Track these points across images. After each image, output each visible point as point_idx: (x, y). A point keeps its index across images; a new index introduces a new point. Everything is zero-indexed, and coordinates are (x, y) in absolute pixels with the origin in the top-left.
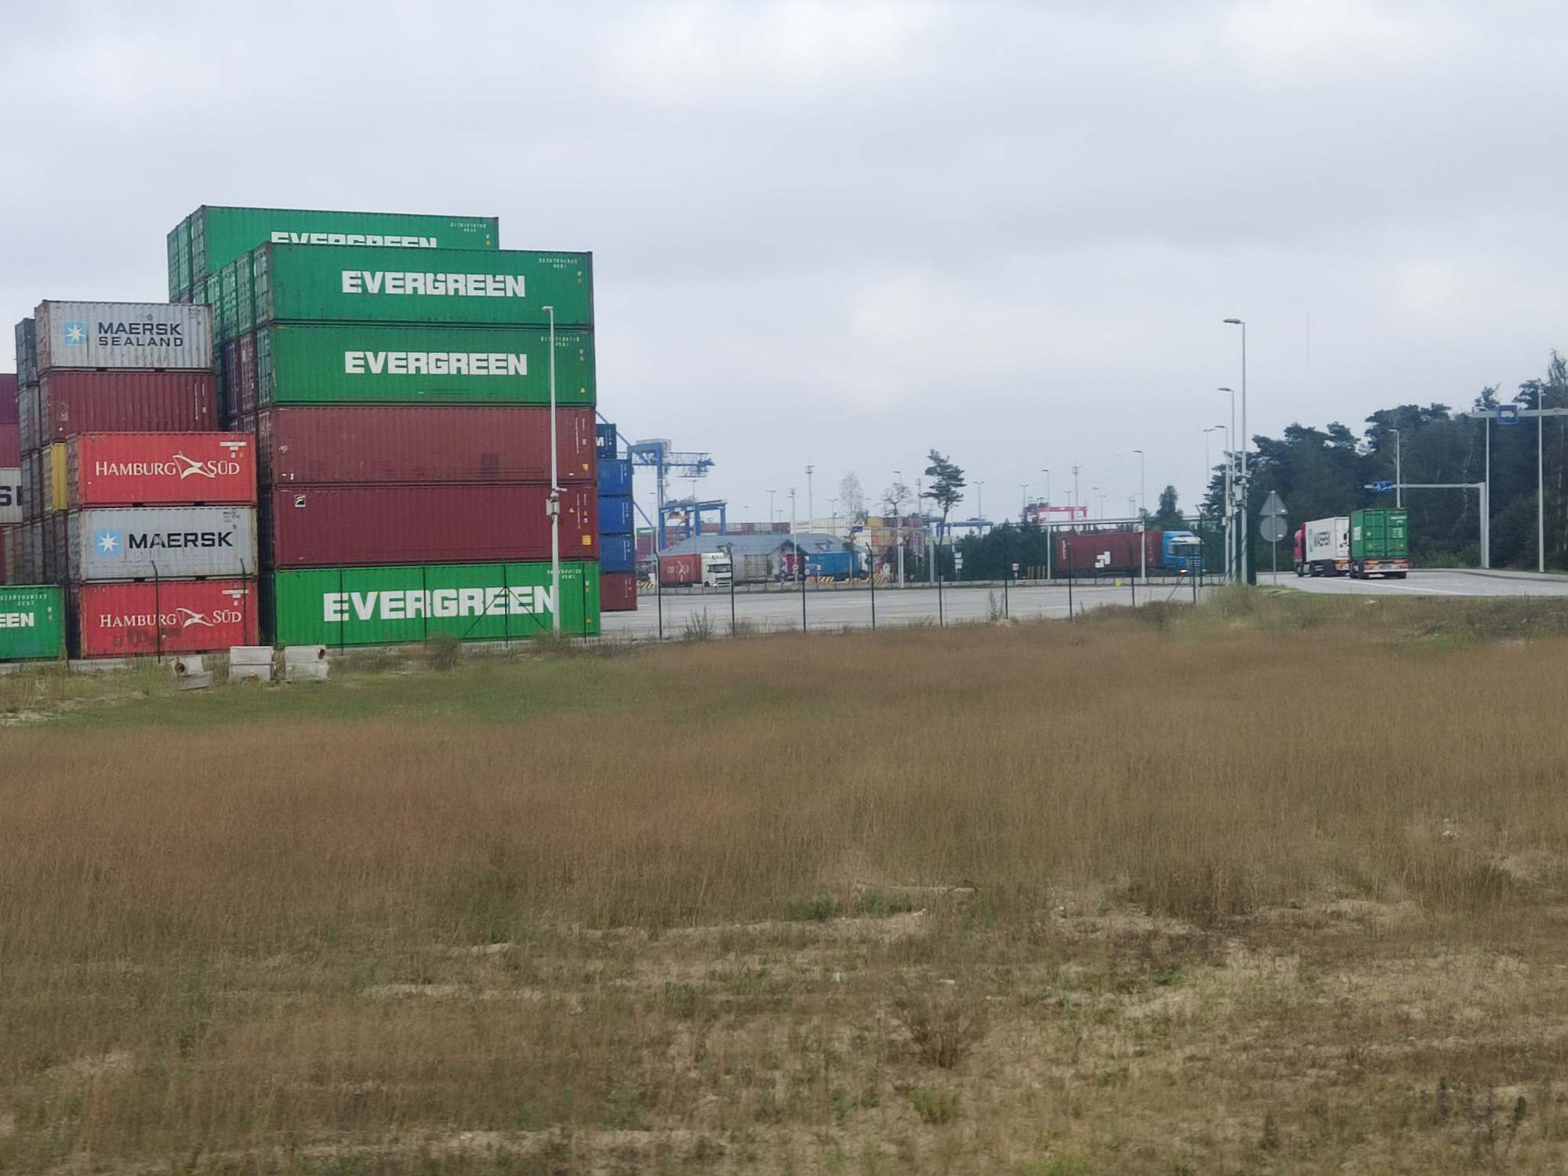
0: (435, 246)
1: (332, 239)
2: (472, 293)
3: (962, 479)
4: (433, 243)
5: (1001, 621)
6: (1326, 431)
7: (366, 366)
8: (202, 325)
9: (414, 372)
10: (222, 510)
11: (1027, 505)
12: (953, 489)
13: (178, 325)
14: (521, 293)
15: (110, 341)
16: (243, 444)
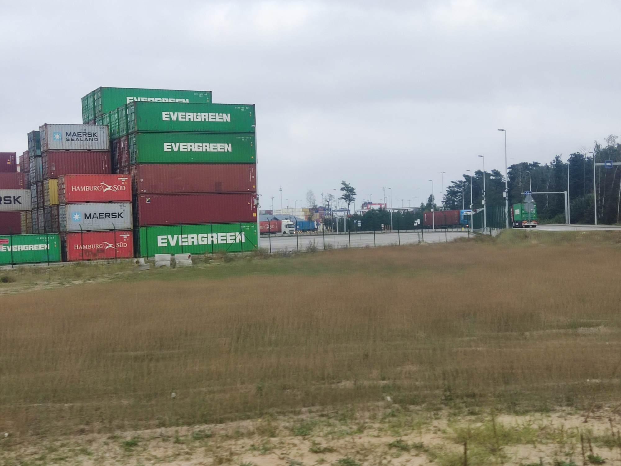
0: (188, 102)
1: (149, 100)
2: (211, 120)
3: (354, 192)
4: (188, 101)
5: (422, 244)
6: (491, 173)
7: (172, 148)
8: (105, 133)
9: (190, 151)
10: (119, 204)
11: (363, 203)
12: (351, 196)
13: (96, 133)
14: (229, 120)
15: (70, 139)
16: (126, 179)
